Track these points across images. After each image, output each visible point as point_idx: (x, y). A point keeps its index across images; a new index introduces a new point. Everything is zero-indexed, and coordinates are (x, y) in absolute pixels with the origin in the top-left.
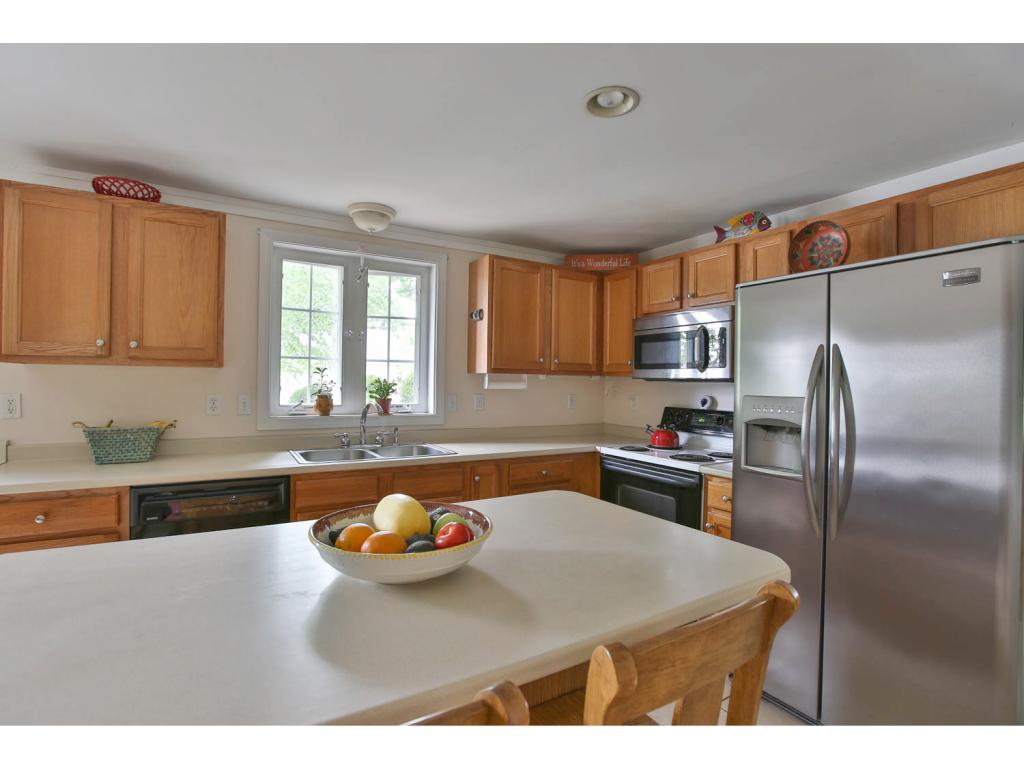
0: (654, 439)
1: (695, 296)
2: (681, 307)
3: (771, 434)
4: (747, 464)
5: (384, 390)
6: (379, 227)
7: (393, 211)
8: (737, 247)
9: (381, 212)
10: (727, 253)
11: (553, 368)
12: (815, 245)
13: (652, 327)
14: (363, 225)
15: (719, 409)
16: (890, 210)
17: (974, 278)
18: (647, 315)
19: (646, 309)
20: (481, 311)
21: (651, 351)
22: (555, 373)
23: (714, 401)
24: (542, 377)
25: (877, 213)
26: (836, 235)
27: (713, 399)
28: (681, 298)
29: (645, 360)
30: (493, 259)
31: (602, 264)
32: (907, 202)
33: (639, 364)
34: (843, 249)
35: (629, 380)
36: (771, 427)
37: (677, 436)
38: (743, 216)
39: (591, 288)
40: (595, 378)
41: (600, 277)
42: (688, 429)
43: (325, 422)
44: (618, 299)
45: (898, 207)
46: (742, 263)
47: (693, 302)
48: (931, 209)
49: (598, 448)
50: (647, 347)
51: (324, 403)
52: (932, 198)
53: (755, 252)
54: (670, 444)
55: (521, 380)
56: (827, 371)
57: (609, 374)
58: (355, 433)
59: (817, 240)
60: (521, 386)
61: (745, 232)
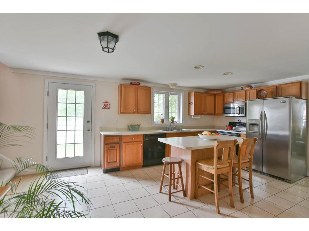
0: (228, 128)
1: (237, 100)
2: (234, 102)
3: (253, 126)
4: (249, 131)
5: (173, 118)
6: (174, 87)
7: (177, 84)
8: (246, 91)
9: (175, 85)
10: (244, 92)
11: (206, 114)
12: (261, 93)
13: (227, 106)
14: (171, 87)
15: (241, 122)
16: (275, 87)
17: (285, 102)
18: (226, 103)
19: (226, 102)
20: (192, 103)
21: (227, 111)
22: (206, 115)
23: (240, 121)
24: (203, 116)
25: (273, 88)
26: (265, 92)
27: (240, 120)
28: (234, 100)
29: (226, 113)
30: (195, 92)
31: (215, 92)
32: (278, 86)
33: (224, 113)
34: (266, 94)
35: (222, 116)
36: (253, 125)
37: (233, 128)
38: (247, 85)
39: (213, 97)
40: (213, 116)
41: (215, 95)
42: (235, 126)
43: (163, 125)
44: (219, 100)
45: (276, 87)
46: (247, 94)
47: (236, 101)
48: (282, 88)
49: (216, 130)
50: (226, 110)
51: (163, 121)
52: (282, 86)
53: (250, 93)
54: (231, 129)
55: (199, 117)
56: (263, 115)
57: (217, 115)
58: (169, 127)
59: (262, 92)
60: (199, 118)
61: (247, 89)
